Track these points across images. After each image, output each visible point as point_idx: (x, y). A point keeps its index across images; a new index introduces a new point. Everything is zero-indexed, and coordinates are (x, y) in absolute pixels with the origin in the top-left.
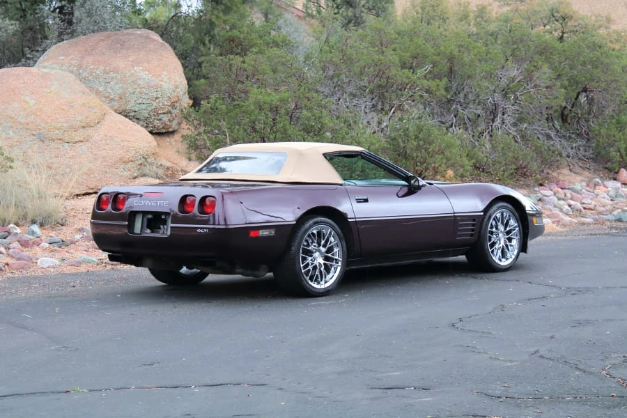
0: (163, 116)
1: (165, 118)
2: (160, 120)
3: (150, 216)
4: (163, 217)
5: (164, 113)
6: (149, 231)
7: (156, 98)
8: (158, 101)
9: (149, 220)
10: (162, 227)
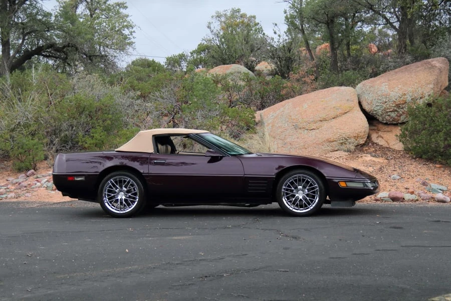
0: (391, 113)
1: (393, 115)
2: (389, 116)
5: (391, 112)
7: (386, 102)
8: (386, 104)
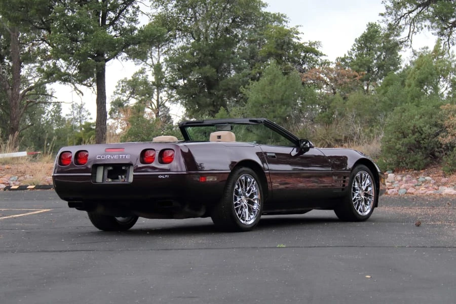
3: (111, 168)
4: (123, 168)
6: (110, 180)
9: (109, 172)
10: (120, 177)
